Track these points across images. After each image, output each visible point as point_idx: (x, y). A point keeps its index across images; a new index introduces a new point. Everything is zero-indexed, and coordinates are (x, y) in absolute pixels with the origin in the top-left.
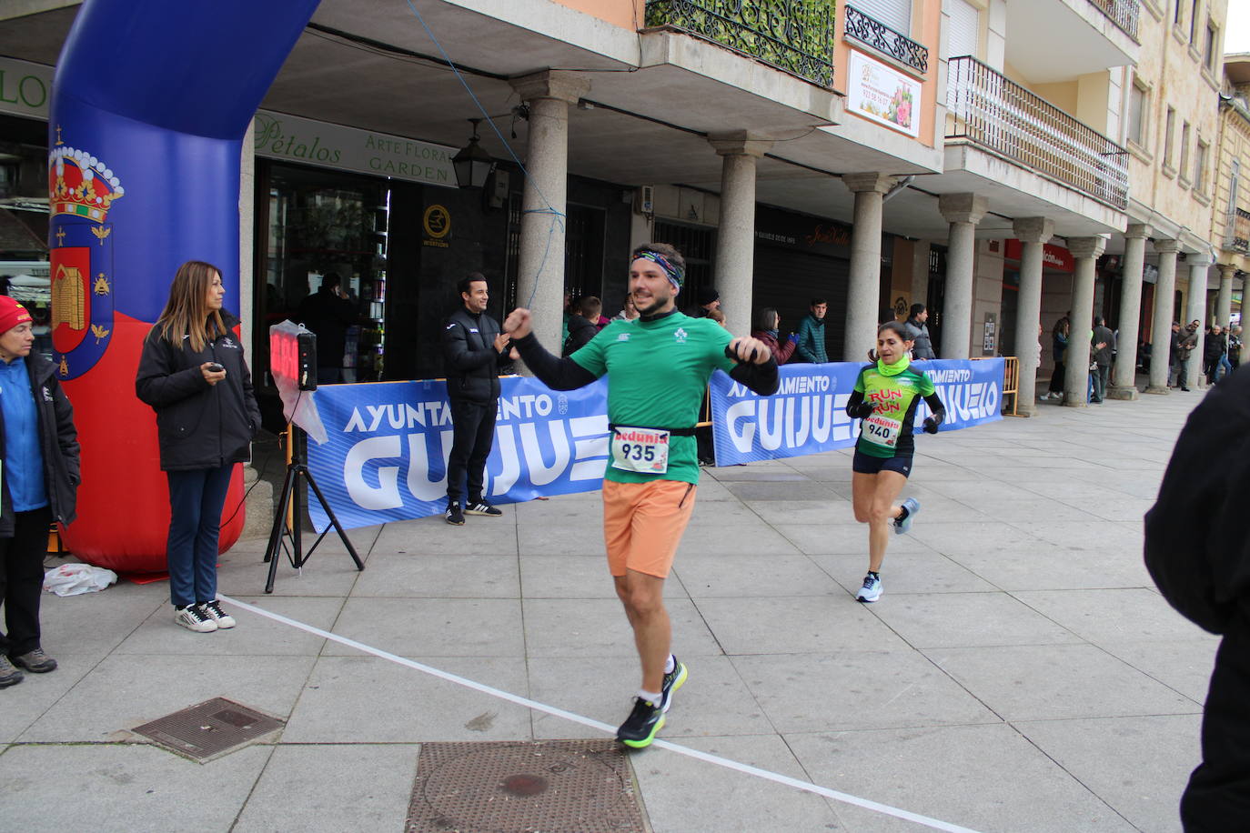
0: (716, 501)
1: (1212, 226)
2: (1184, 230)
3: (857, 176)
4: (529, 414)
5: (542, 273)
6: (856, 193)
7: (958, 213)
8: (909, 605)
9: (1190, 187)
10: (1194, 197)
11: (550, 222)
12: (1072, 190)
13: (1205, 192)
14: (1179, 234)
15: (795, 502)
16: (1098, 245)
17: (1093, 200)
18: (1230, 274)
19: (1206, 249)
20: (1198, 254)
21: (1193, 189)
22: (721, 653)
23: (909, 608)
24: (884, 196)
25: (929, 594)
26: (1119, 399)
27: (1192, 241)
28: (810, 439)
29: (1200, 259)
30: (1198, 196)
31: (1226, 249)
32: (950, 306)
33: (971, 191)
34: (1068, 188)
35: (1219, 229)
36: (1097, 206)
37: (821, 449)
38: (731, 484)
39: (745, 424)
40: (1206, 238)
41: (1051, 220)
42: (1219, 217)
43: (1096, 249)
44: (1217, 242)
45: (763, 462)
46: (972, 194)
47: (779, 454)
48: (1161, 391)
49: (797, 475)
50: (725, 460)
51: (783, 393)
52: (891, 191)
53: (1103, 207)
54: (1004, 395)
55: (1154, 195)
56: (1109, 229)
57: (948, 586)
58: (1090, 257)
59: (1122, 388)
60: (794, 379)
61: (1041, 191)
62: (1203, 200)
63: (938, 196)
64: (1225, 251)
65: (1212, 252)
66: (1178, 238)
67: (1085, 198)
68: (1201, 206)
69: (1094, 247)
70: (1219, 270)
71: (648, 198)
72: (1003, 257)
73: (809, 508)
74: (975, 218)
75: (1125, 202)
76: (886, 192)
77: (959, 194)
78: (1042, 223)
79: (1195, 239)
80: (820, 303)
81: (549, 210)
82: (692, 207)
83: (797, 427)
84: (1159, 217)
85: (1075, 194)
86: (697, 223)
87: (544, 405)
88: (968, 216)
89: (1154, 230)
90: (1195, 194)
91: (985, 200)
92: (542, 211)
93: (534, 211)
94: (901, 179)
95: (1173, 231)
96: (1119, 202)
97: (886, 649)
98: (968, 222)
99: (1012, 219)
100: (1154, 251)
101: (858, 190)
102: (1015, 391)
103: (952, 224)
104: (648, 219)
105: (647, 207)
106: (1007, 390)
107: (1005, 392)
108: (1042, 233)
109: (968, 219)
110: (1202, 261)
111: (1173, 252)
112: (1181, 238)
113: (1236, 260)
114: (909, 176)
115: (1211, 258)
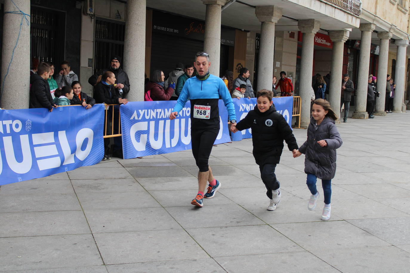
0: (120, 178)
1: (408, 25)
2: (393, 27)
4: (8, 131)
5: (16, 49)
6: (207, 5)
7: (266, 16)
8: (214, 233)
9: (396, 3)
10: (398, 9)
11: (20, 19)
12: (328, 4)
13: (405, 7)
14: (390, 29)
15: (165, 178)
16: (345, 34)
17: (340, 10)
19: (405, 37)
20: (401, 39)
21: (398, 5)
22: (102, 263)
23: (213, 235)
24: (222, 7)
25: (226, 227)
26: (358, 118)
27: (397, 33)
28: (180, 143)
29: (402, 42)
30: (401, 8)
32: (262, 68)
33: (272, 4)
34: (326, 4)
36: (343, 13)
37: (186, 148)
38: (131, 168)
39: (142, 135)
40: (406, 31)
41: (319, 21)
43: (344, 37)
45: (152, 156)
46: (273, 6)
47: (160, 152)
48: (381, 114)
49: (169, 163)
50: (129, 156)
51: (164, 117)
52: (226, 4)
53: (346, 14)
54: (293, 117)
55: (376, 8)
56: (350, 26)
57: (238, 222)
58: (341, 41)
59: (360, 112)
60: (170, 109)
61: (310, 5)
62: (403, 10)
63: (255, 7)
65: (408, 38)
66: (390, 31)
67: (336, 9)
68: (403, 14)
69: (343, 35)
71: (91, 6)
72: (297, 41)
73: (172, 181)
74: (275, 19)
75: (360, 11)
76: (223, 5)
77: (266, 6)
78: (313, 23)
79: (399, 32)
80: (190, 67)
81: (20, 12)
82: (118, 11)
83: (172, 136)
84: (379, 19)
85: (330, 7)
86: (121, 20)
87: (17, 126)
88: (271, 18)
89: (376, 26)
90: (399, 7)
91: (281, 9)
92: (15, 12)
93: (10, 13)
95: (387, 27)
96: (356, 11)
97: (196, 258)
98: (271, 22)
99: (297, 20)
100: (378, 38)
101: (208, 3)
102: (299, 115)
103: (263, 23)
104: (92, 18)
105: (91, 11)
106: (294, 114)
107: (293, 115)
108: (313, 28)
109: (271, 20)
110: (404, 43)
111: (387, 38)
112: (392, 31)
115: (407, 41)
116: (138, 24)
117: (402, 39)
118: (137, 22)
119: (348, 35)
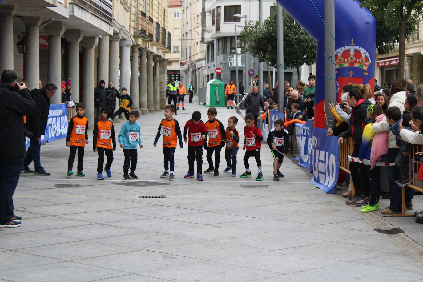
1: (130, 23)
2: (123, 28)
3: (29, 18)
6: (26, 25)
7: (54, 31)
10: (124, 8)
13: (128, 4)
14: (120, 30)
17: (104, 21)
18: (137, 50)
19: (128, 36)
21: (125, 4)
24: (40, 26)
29: (126, 43)
30: (126, 7)
31: (136, 35)
34: (98, 17)
35: (133, 24)
40: (129, 30)
42: (133, 17)
43: (96, 43)
44: (132, 33)
53: (106, 24)
58: (92, 47)
64: (136, 37)
65: (131, 38)
66: (120, 32)
68: (127, 12)
69: (94, 42)
70: (133, 48)
74: (62, 33)
75: (111, 20)
76: (40, 25)
78: (80, 33)
79: (125, 32)
84: (115, 22)
88: (59, 32)
94: (47, 19)
95: (118, 28)
98: (59, 35)
101: (28, 24)
103: (51, 36)
108: (80, 37)
109: (59, 34)
110: (128, 44)
111: (118, 40)
112: (121, 32)
113: (140, 41)
114: (51, 18)
115: (131, 42)
116: (10, 48)
117: (126, 39)
118: (9, 46)
119: (97, 41)
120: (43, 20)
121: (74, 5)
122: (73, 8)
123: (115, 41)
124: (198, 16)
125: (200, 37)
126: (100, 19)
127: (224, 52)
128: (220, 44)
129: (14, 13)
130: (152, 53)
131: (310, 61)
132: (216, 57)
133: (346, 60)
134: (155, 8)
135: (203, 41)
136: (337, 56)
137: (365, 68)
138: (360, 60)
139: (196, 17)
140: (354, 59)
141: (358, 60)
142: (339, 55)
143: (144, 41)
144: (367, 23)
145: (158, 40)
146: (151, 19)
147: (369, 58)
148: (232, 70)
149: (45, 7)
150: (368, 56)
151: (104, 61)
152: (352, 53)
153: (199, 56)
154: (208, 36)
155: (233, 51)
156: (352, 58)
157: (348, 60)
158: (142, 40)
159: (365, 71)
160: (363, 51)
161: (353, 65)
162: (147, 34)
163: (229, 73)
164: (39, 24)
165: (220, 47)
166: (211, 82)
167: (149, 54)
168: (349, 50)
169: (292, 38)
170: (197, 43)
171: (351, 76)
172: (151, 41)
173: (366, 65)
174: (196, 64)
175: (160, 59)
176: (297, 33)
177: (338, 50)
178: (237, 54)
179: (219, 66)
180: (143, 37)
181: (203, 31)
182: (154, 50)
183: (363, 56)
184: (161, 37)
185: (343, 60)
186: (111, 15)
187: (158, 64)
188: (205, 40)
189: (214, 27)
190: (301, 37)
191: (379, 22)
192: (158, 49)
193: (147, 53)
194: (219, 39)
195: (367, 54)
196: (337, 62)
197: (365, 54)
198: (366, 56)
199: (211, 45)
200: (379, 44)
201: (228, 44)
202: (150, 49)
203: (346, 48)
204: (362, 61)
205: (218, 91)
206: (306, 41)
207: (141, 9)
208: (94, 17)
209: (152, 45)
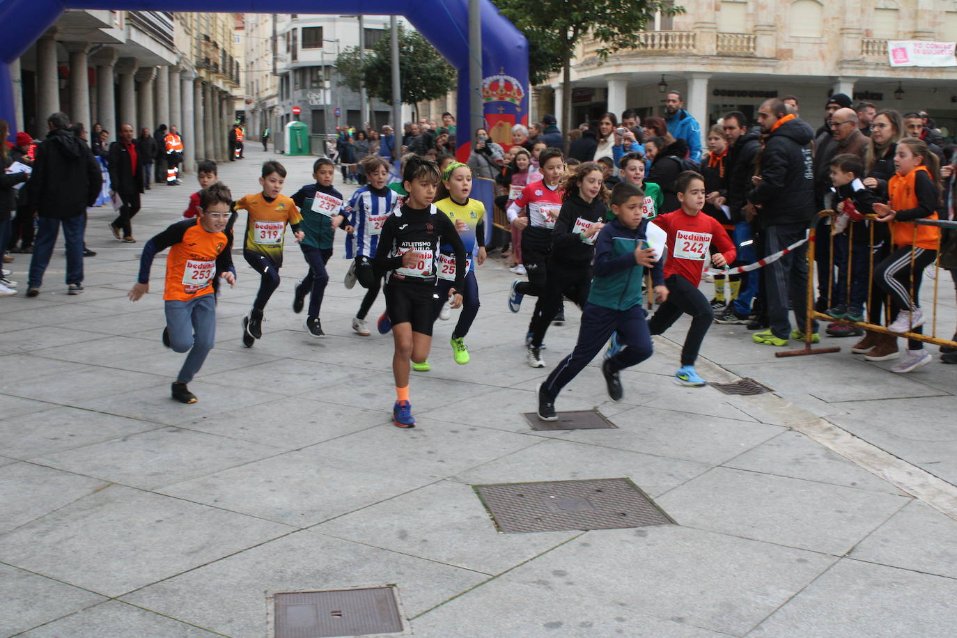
1: (192, 50)
2: (184, 57)
3: (72, 43)
6: (69, 53)
9: (184, 23)
10: (185, 31)
14: (182, 59)
18: (200, 84)
19: (190, 67)
24: (88, 54)
27: (185, 62)
29: (186, 75)
31: (199, 65)
35: (195, 51)
40: (190, 58)
42: (194, 41)
44: (194, 62)
58: (148, 81)
62: (188, 31)
64: (198, 67)
65: (193, 69)
66: (181, 62)
69: (151, 74)
70: (195, 82)
74: (114, 62)
78: (134, 61)
79: (187, 61)
90: (185, 28)
94: (97, 45)
98: (110, 66)
101: (72, 51)
110: (190, 76)
111: (179, 71)
113: (203, 73)
114: (102, 43)
115: (194, 74)
117: (187, 70)
119: (155, 73)
120: (92, 46)
121: (130, 26)
122: (129, 29)
123: (175, 74)
124: (267, 41)
125: (271, 68)
126: (161, 44)
127: (303, 87)
128: (298, 76)
129: (57, 36)
130: (217, 88)
131: (431, 96)
132: (293, 94)
133: (494, 93)
134: (220, 30)
135: (274, 72)
136: (484, 88)
137: (517, 103)
138: (512, 93)
139: (264, 42)
140: (504, 92)
141: (509, 93)
142: (486, 86)
143: (209, 73)
144: (519, 47)
145: (224, 71)
146: (216, 45)
147: (522, 91)
148: (313, 109)
149: (97, 28)
150: (521, 88)
151: (162, 99)
152: (502, 84)
153: (270, 93)
154: (282, 67)
155: (315, 85)
156: (502, 91)
157: (497, 93)
158: (206, 72)
159: (517, 106)
160: (514, 81)
161: (503, 99)
162: (212, 64)
163: (310, 113)
164: (87, 51)
165: (298, 81)
166: (290, 124)
167: (215, 89)
168: (497, 81)
169: (409, 67)
170: (267, 76)
171: (501, 112)
172: (217, 72)
173: (518, 100)
174: (265, 103)
175: (227, 96)
176: (415, 61)
177: (484, 81)
178: (325, 89)
179: (297, 104)
180: (208, 68)
181: (275, 59)
182: (220, 84)
183: (515, 87)
184: (228, 69)
185: (490, 92)
186: (171, 38)
187: (225, 103)
188: (278, 72)
189: (289, 56)
190: (421, 66)
191: (532, 47)
192: (224, 83)
193: (212, 88)
194: (296, 70)
195: (519, 85)
196: (484, 96)
197: (517, 85)
198: (518, 87)
199: (285, 77)
200: (532, 73)
201: (308, 76)
202: (215, 84)
203: (495, 78)
204: (514, 94)
205: (300, 136)
206: (428, 71)
207: (204, 32)
208: (153, 41)
209: (218, 78)
